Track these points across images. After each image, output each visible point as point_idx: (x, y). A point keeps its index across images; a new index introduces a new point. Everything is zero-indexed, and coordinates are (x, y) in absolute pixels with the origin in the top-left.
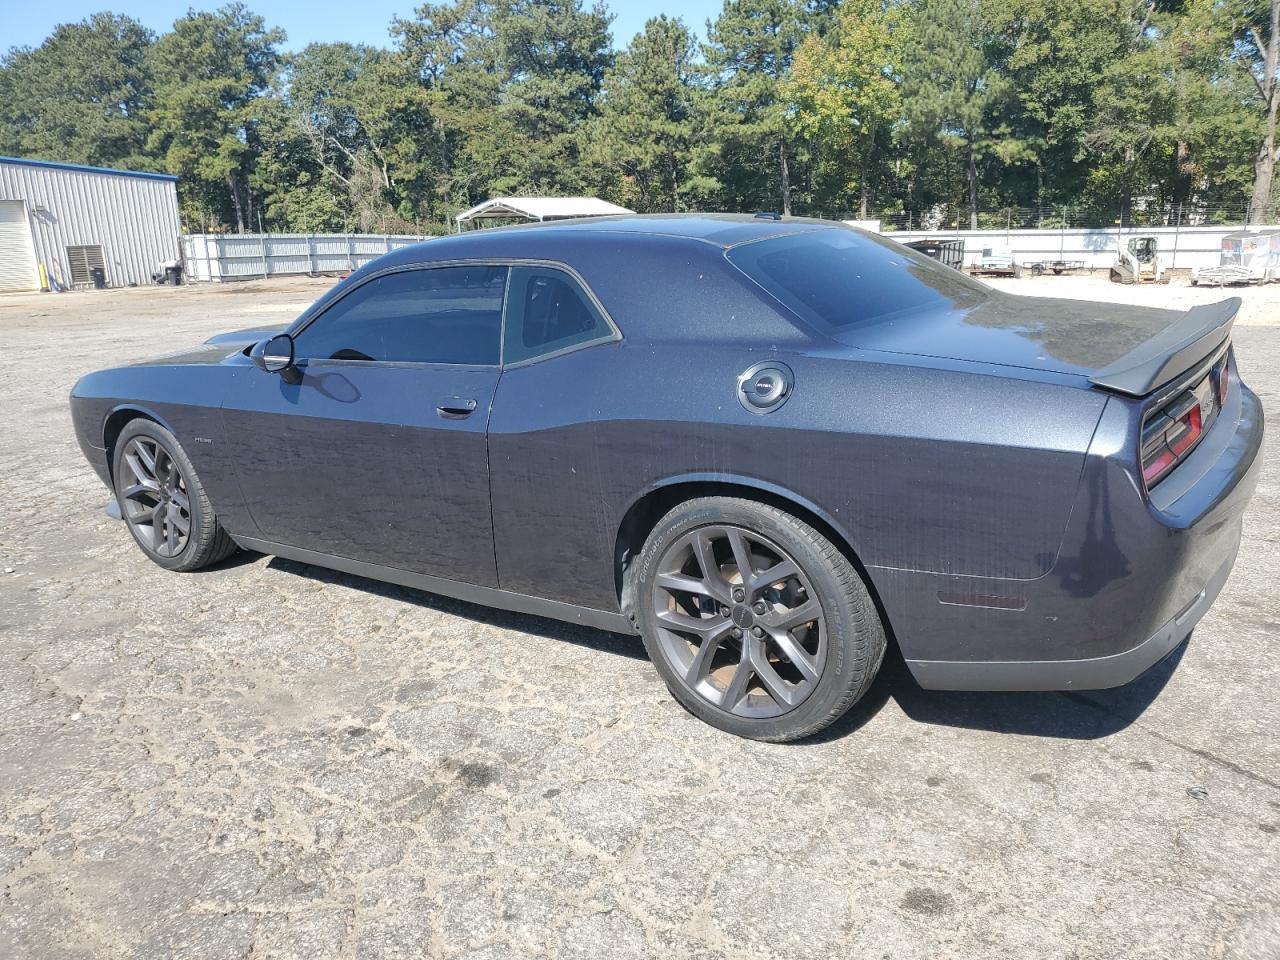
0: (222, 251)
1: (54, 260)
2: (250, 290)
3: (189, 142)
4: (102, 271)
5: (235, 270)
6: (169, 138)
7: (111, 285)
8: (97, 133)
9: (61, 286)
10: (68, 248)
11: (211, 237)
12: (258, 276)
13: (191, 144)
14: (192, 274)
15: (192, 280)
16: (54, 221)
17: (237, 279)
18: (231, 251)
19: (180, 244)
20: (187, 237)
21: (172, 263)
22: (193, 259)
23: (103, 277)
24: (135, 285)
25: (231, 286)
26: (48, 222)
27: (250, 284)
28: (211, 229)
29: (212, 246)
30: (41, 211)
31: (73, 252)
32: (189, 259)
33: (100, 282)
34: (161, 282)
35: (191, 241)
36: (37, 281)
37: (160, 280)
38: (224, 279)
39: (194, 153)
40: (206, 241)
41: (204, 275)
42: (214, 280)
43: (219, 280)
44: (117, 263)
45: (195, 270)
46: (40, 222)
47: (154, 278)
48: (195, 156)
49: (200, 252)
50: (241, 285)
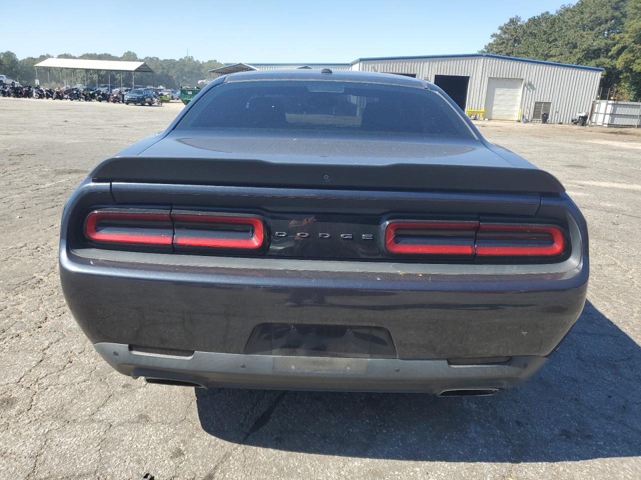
0: (615, 110)
1: (528, 107)
2: (621, 133)
3: (633, 51)
4: (547, 115)
5: (618, 121)
6: (624, 48)
7: (550, 122)
8: (586, 47)
9: (526, 120)
10: (536, 103)
11: (610, 102)
12: (631, 126)
13: (633, 52)
14: (594, 121)
15: (593, 124)
16: (533, 89)
17: (617, 126)
18: (620, 111)
19: (593, 105)
20: (598, 101)
21: (583, 114)
22: (597, 113)
23: (547, 118)
24: (561, 123)
25: (613, 129)
26: (531, 89)
27: (624, 130)
28: (612, 98)
29: (610, 107)
30: (530, 84)
31: (538, 104)
32: (595, 113)
33: (545, 119)
34: (576, 124)
35: (599, 103)
36: (517, 116)
37: (575, 122)
38: (610, 125)
39: (634, 56)
40: (607, 104)
41: (599, 122)
42: (604, 125)
43: (607, 126)
44: (556, 112)
45: (596, 119)
46: (527, 89)
47: (573, 121)
48: (634, 58)
49: (602, 110)
50: (618, 130)
